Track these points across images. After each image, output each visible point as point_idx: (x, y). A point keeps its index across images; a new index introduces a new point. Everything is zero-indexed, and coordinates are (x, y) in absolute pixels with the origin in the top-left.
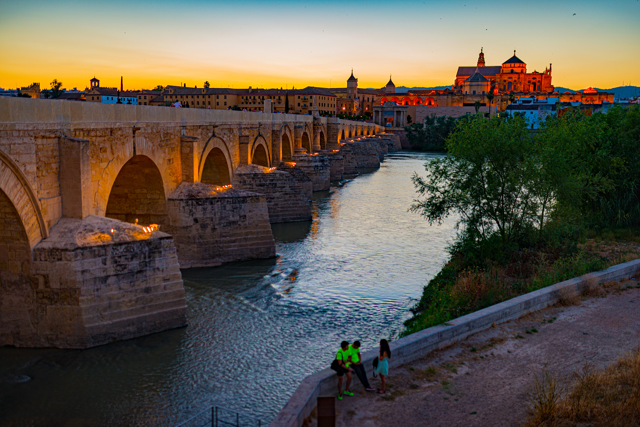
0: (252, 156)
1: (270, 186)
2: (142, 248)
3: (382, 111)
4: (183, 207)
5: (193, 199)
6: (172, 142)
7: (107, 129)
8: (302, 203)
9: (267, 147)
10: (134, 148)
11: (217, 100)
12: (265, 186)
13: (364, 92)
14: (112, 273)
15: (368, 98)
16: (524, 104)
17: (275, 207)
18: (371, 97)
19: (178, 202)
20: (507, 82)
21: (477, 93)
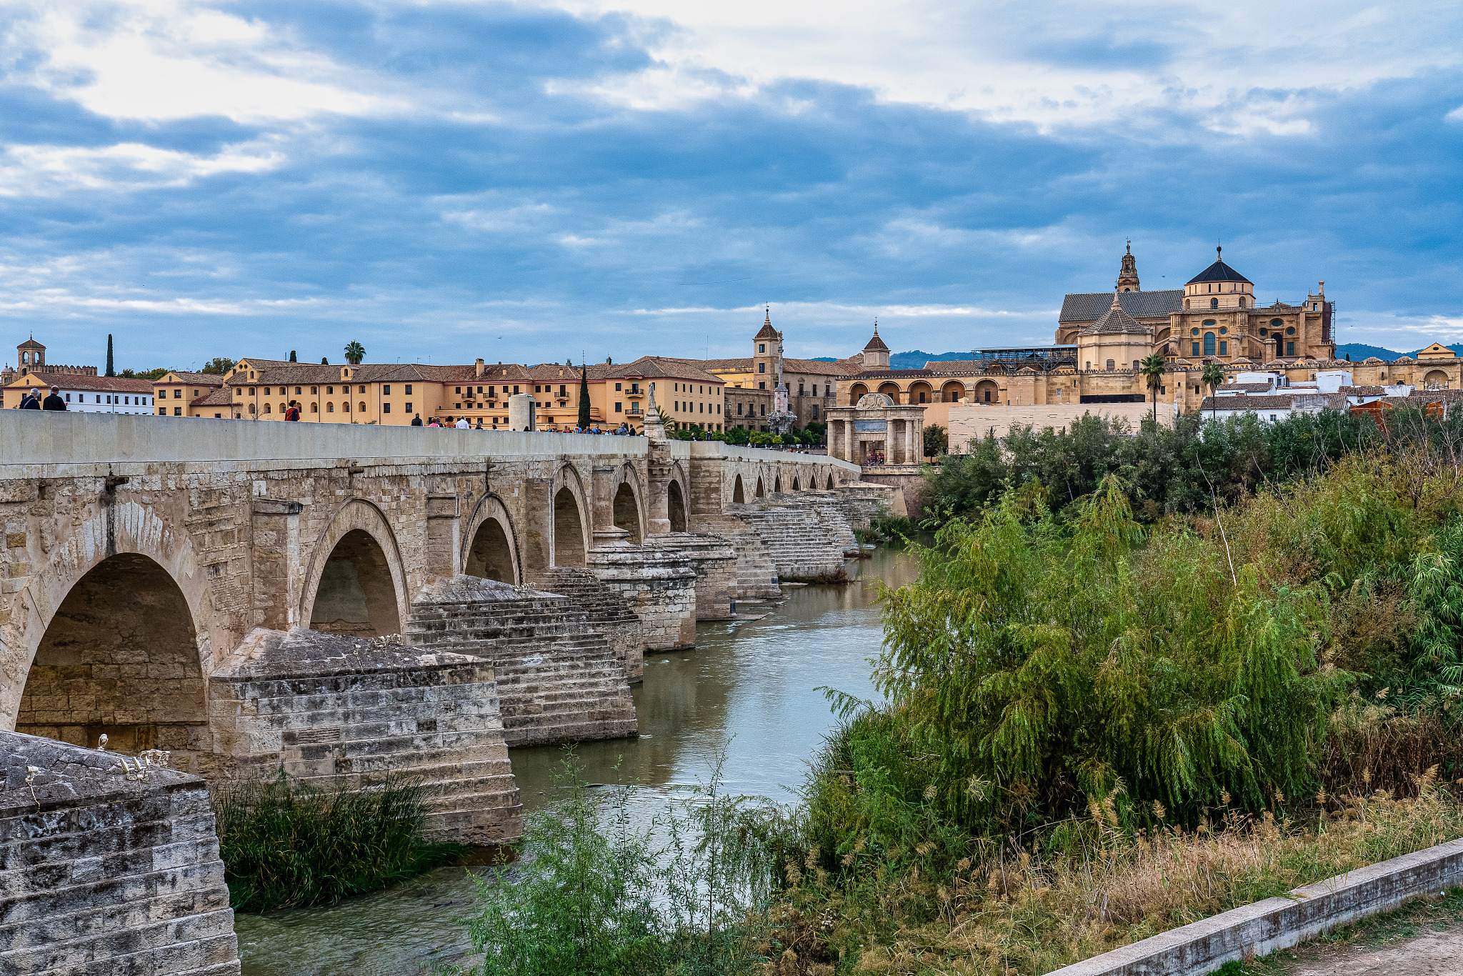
0: (467, 553)
1: (515, 637)
2: (113, 818)
3: (851, 422)
4: (254, 699)
5: (284, 677)
6: (225, 515)
7: (29, 482)
8: (606, 684)
9: (512, 527)
10: (111, 534)
11: (385, 399)
12: (502, 638)
13: (803, 370)
14: (21, 894)
15: (815, 386)
16: (1249, 394)
17: (529, 695)
18: (821, 383)
19: (239, 685)
20: (1201, 335)
21: (1118, 366)
